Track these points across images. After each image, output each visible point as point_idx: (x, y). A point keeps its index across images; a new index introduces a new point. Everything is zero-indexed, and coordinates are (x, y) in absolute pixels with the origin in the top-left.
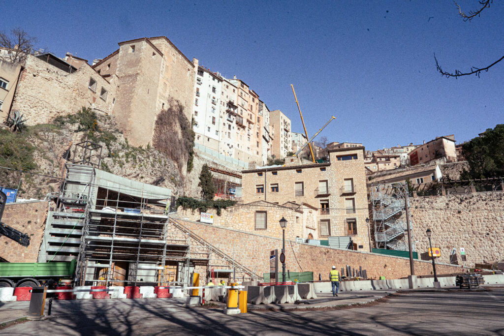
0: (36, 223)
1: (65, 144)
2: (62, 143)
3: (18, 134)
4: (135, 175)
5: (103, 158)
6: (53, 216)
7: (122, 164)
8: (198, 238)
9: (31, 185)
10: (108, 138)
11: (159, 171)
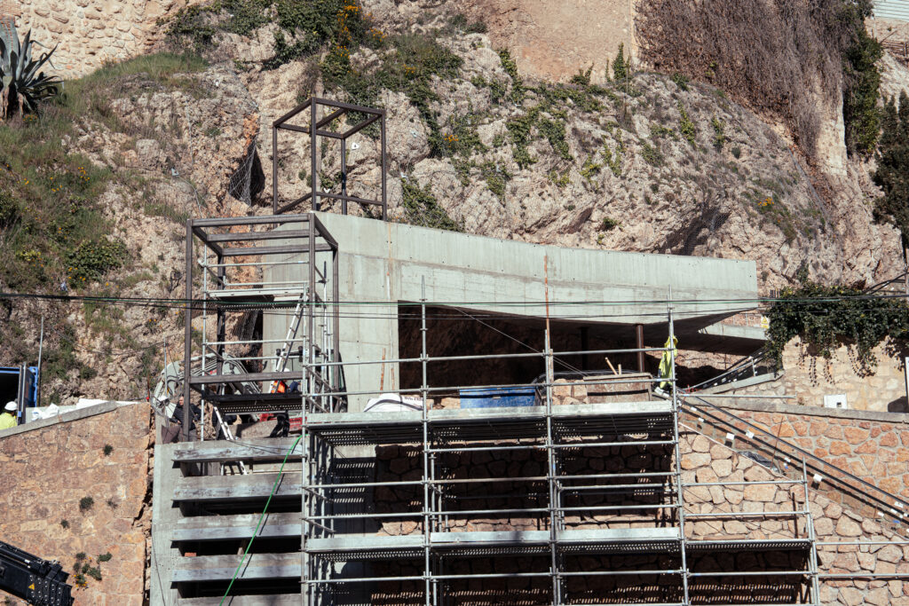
0: (112, 504)
1: (229, 132)
2: (213, 132)
3: (27, 124)
4: (569, 219)
5: (408, 166)
6: (177, 464)
7: (499, 181)
8: (884, 498)
9: (111, 340)
10: (418, 69)
11: (687, 177)
